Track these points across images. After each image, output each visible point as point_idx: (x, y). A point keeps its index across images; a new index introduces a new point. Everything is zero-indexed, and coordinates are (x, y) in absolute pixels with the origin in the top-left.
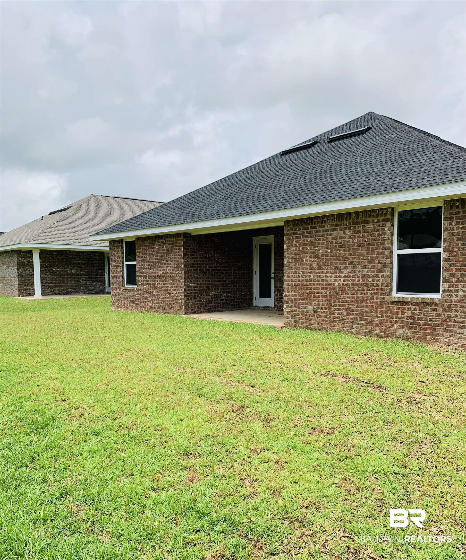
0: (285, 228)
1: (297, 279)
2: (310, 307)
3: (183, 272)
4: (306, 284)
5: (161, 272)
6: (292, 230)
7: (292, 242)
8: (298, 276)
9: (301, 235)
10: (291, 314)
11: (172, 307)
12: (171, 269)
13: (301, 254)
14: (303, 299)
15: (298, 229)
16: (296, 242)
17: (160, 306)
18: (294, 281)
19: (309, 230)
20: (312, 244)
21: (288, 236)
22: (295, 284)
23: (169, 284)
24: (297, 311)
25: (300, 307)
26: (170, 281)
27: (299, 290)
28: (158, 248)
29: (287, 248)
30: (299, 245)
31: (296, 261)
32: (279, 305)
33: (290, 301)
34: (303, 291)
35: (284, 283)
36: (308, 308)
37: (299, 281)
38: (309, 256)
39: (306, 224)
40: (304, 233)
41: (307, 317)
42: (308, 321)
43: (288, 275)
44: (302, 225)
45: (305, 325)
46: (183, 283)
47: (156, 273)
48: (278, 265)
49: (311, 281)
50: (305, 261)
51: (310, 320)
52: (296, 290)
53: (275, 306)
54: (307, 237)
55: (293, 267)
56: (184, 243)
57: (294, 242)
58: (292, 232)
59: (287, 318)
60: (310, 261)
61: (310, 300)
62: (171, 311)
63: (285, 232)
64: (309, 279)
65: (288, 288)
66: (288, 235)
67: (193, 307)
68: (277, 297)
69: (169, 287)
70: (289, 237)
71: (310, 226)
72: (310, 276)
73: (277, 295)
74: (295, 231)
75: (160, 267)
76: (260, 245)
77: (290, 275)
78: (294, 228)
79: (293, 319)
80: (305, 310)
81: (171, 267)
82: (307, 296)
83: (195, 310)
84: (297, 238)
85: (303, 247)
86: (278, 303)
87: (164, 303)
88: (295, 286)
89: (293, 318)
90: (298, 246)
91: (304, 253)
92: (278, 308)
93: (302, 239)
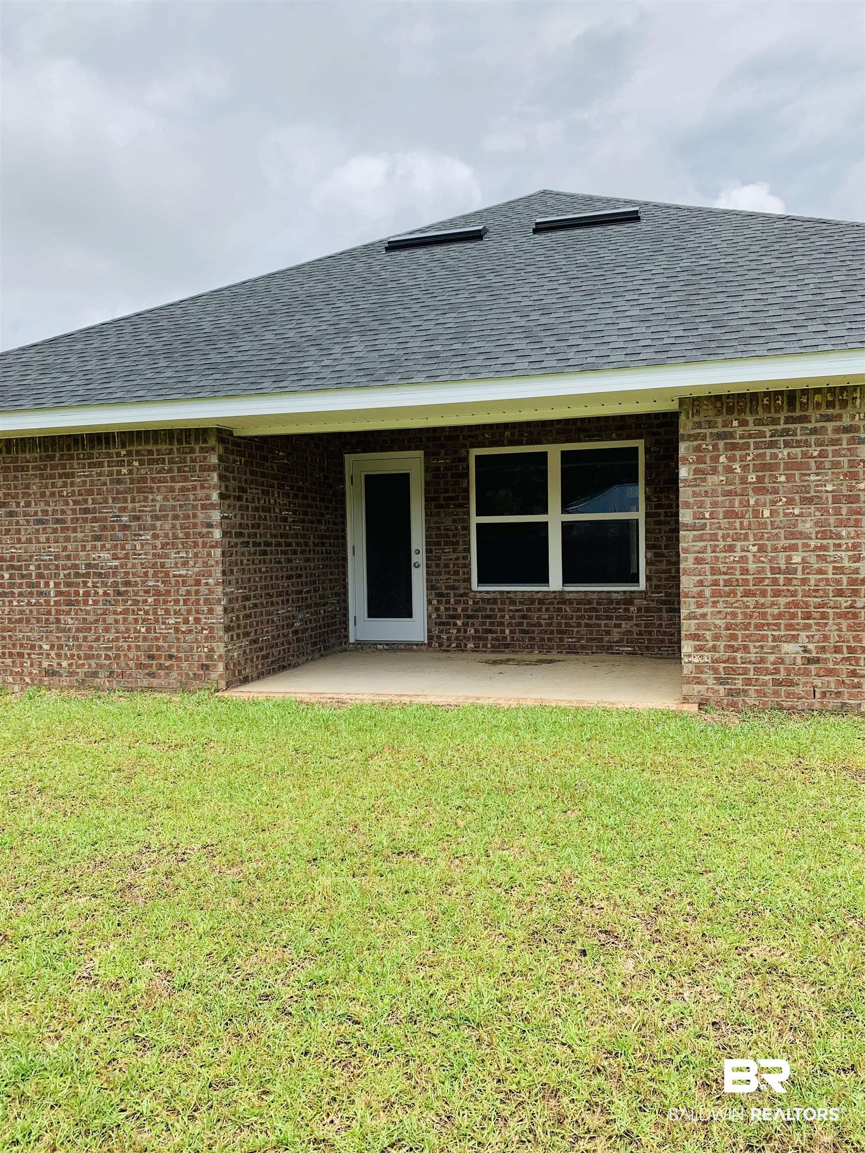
0: (682, 418)
1: (738, 566)
2: (789, 648)
3: (218, 552)
4: (775, 582)
5: (105, 555)
6: (711, 424)
7: (716, 459)
8: (742, 557)
9: (751, 441)
10: (716, 671)
11: (161, 667)
12: (158, 543)
13: (751, 493)
14: (764, 625)
15: (735, 423)
16: (731, 459)
17: (101, 666)
18: (726, 574)
19: (779, 428)
20: (791, 465)
21: (699, 442)
22: (728, 583)
23: (147, 592)
24: (739, 661)
25: (752, 648)
26: (150, 584)
27: (745, 599)
28: (83, 475)
29: (691, 477)
30: (745, 468)
31: (730, 514)
32: (445, 637)
33: (708, 633)
34: (762, 600)
35: (683, 579)
36: (783, 652)
37: (745, 571)
38: (784, 500)
39: (767, 408)
40: (762, 434)
41: (781, 676)
42: (784, 688)
43: (700, 555)
44: (754, 411)
45: (770, 700)
46: (220, 589)
47: (77, 557)
48: (439, 528)
49: (792, 571)
50: (767, 513)
51: (792, 684)
52: (731, 599)
53: (430, 638)
54: (772, 445)
55: (720, 533)
56: (220, 458)
57: (722, 459)
58: (714, 431)
59: (699, 683)
60: (785, 515)
61: (789, 627)
62: (155, 682)
63: (681, 431)
64: (783, 567)
65: (701, 594)
66: (696, 440)
67: (242, 662)
68: (439, 616)
69: (146, 601)
70: (700, 445)
71: (782, 416)
72: (789, 558)
73: (437, 609)
74: (725, 429)
75: (97, 538)
76: (366, 476)
77: (708, 555)
78: (720, 420)
79: (721, 684)
80: (772, 658)
81: (155, 537)
82: (780, 616)
83: (247, 670)
84: (734, 447)
85: (760, 474)
86: (441, 632)
87: (117, 657)
88: (727, 589)
89: (721, 681)
90: (739, 470)
91: (759, 491)
92: (441, 645)
93: (752, 452)
